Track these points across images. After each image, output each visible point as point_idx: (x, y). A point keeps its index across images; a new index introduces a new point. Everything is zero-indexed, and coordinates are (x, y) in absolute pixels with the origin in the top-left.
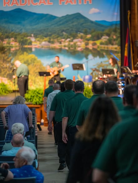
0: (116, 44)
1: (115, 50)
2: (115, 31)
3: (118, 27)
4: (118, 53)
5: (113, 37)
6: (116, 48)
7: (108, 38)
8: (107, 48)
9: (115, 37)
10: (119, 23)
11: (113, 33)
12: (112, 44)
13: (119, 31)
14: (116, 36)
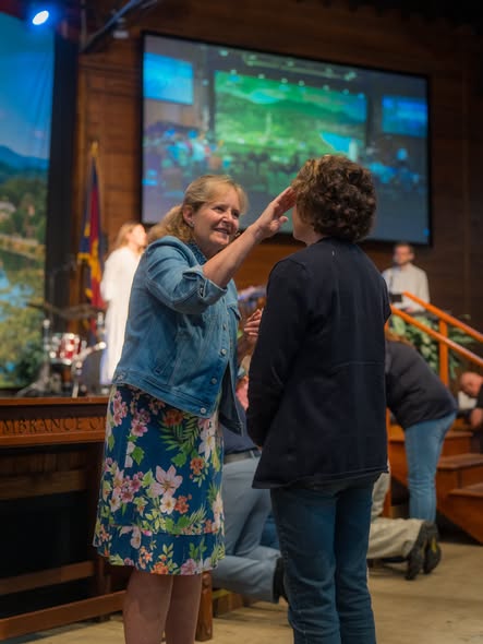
0: (33, 236)
1: (30, 256)
2: (34, 191)
3: (44, 180)
4: (38, 267)
5: (27, 211)
6: (33, 250)
7: (12, 209)
8: (10, 244)
9: (32, 212)
10: (45, 166)
11: (28, 196)
12: (24, 235)
13: (44, 193)
14: (36, 208)
